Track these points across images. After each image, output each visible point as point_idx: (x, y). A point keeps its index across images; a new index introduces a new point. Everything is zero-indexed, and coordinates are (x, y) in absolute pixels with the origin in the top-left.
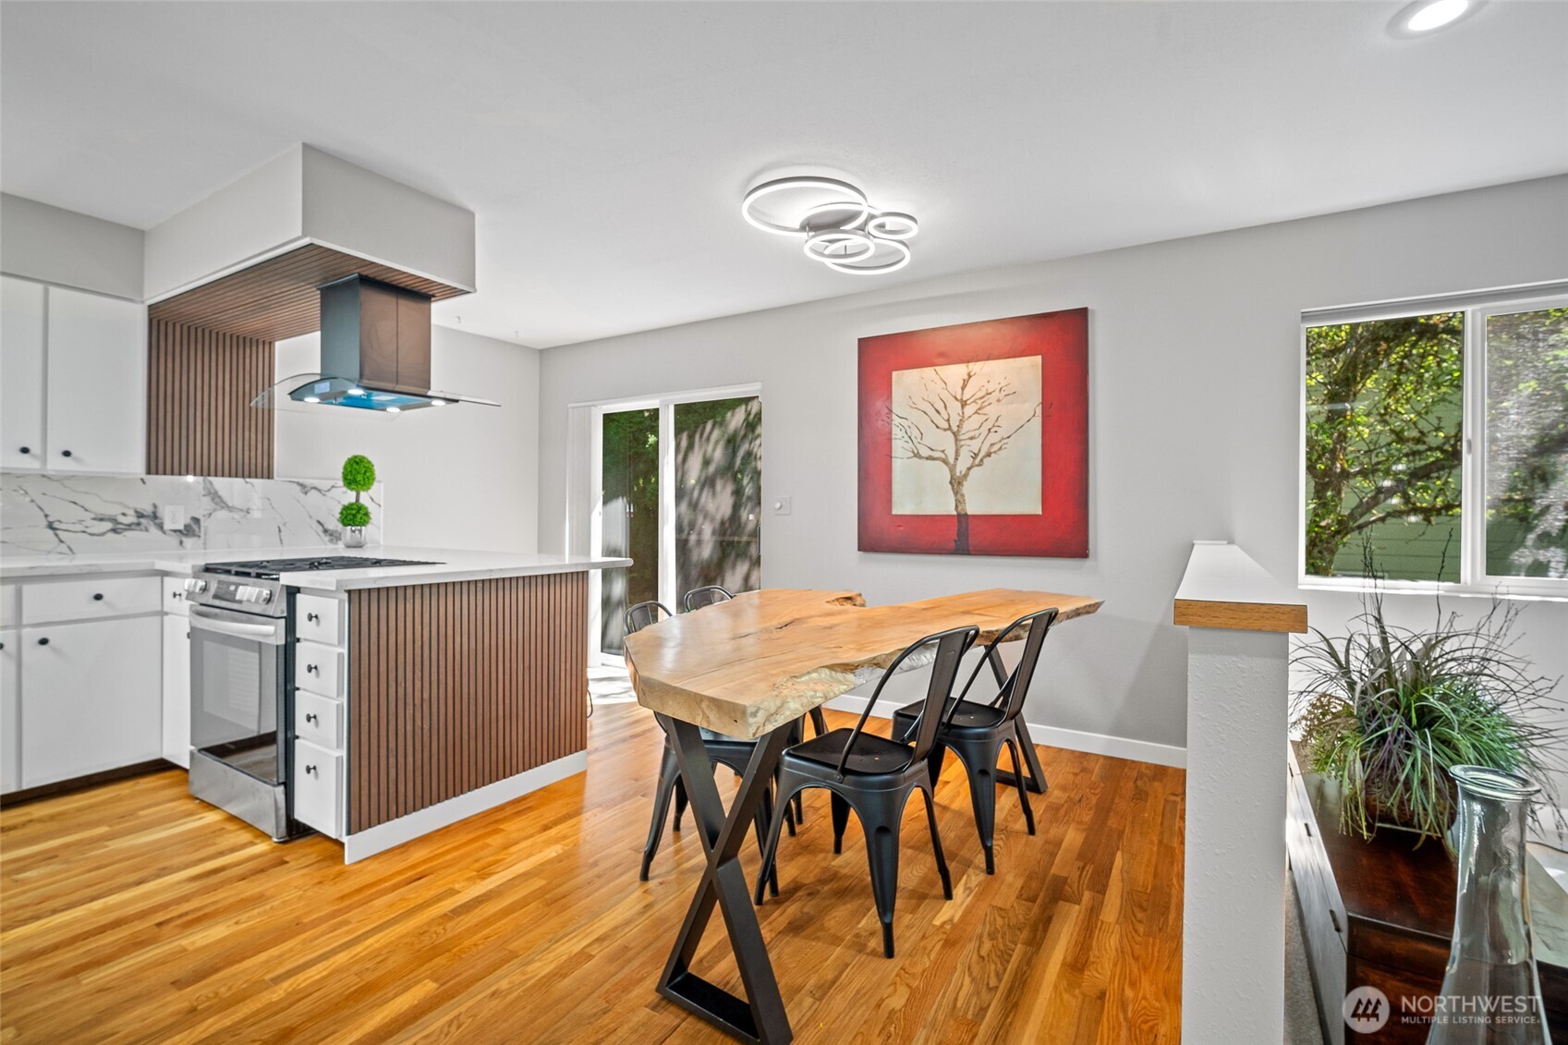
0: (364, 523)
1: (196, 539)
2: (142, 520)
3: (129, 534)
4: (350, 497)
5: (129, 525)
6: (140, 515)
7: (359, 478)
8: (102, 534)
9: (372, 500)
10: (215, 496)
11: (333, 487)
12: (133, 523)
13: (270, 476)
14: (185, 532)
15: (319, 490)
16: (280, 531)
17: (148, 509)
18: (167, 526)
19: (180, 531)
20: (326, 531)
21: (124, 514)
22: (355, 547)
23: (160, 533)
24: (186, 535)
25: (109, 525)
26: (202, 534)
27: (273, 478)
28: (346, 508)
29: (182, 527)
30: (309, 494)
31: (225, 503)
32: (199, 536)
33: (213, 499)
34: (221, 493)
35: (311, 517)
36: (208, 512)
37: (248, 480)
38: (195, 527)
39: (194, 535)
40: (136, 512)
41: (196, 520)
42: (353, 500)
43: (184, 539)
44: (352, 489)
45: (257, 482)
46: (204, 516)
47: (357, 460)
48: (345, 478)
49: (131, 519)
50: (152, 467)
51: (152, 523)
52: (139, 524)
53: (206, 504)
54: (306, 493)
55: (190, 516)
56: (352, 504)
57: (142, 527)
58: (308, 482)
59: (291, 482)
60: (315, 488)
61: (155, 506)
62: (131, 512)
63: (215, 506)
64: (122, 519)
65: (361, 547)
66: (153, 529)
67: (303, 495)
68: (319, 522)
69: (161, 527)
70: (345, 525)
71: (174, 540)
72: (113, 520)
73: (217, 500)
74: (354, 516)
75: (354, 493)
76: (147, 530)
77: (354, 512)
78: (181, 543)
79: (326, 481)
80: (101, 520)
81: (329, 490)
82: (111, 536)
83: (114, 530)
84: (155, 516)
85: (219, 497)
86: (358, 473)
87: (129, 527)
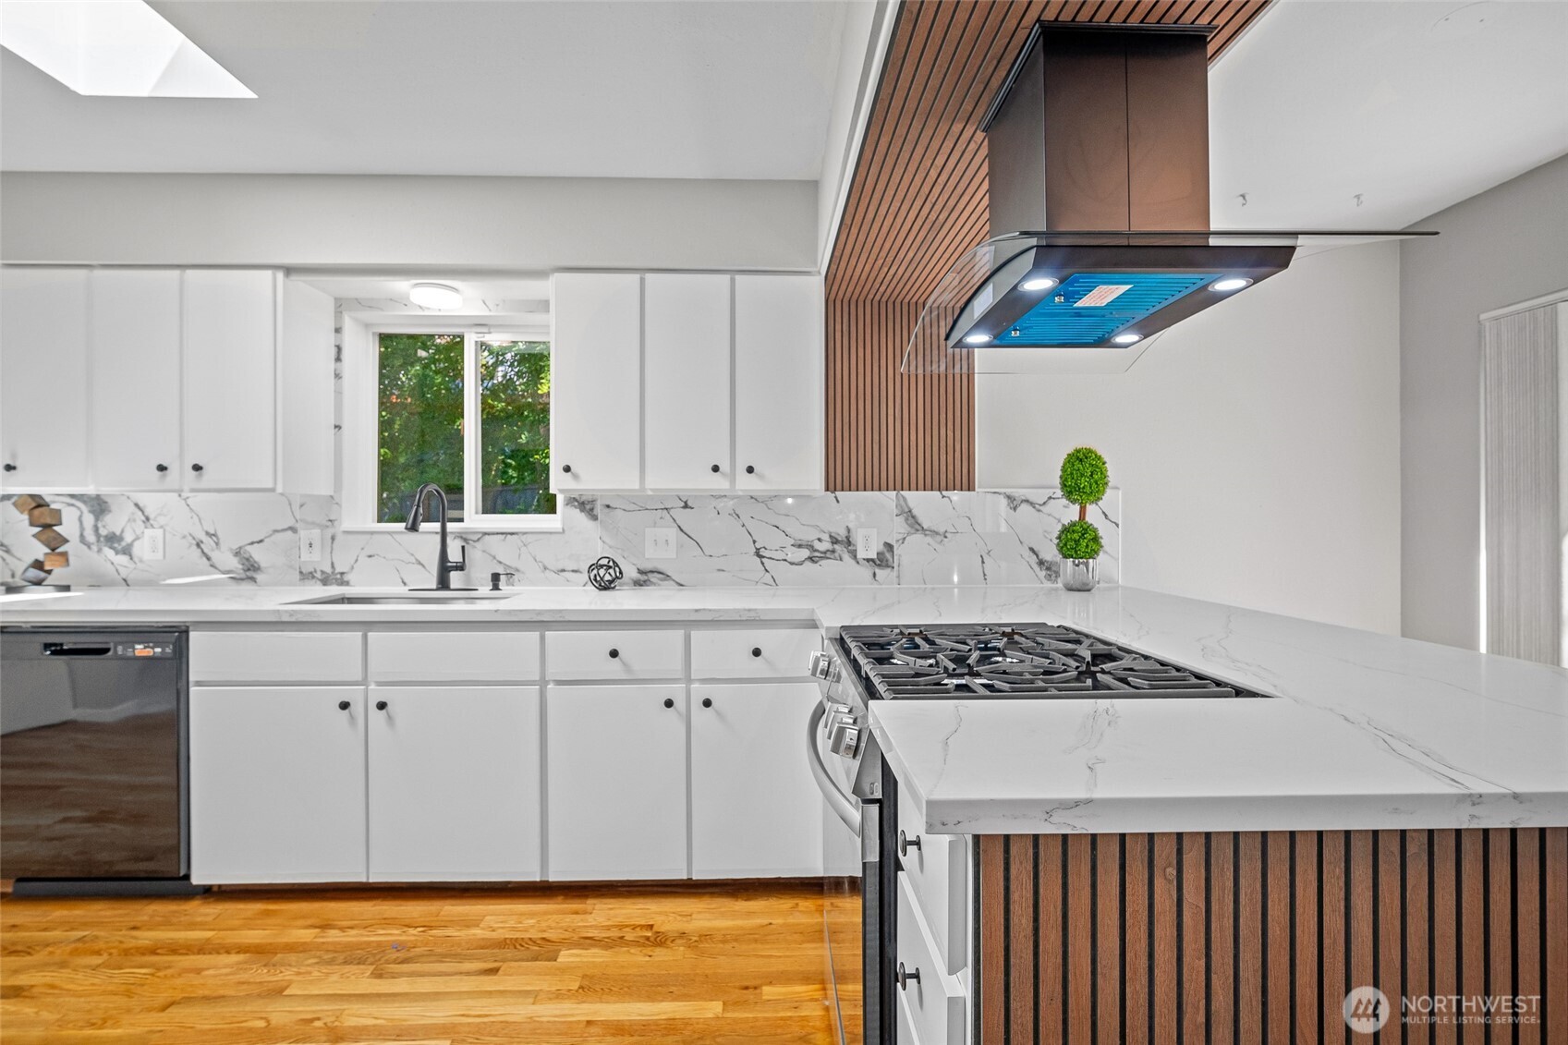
0: (1093, 554)
1: (889, 569)
2: (836, 546)
3: (823, 562)
4: (1072, 513)
5: (825, 553)
6: (835, 541)
7: (1084, 482)
8: (800, 564)
9: (1106, 516)
10: (910, 517)
11: (1050, 498)
12: (828, 551)
13: (970, 488)
14: (878, 562)
15: (1032, 504)
16: (983, 562)
17: (842, 533)
18: (861, 555)
19: (873, 560)
20: (1041, 563)
21: (819, 540)
22: (1079, 590)
23: (853, 562)
24: (879, 565)
25: (805, 553)
26: (895, 565)
27: (974, 490)
28: (1066, 530)
29: (875, 557)
30: (1018, 510)
31: (919, 525)
32: (893, 568)
33: (907, 520)
34: (915, 512)
35: (1021, 543)
36: (901, 536)
37: (944, 493)
38: (888, 556)
39: (888, 566)
40: (831, 536)
41: (889, 547)
42: (1076, 518)
43: (877, 571)
44: (1074, 502)
45: (956, 496)
46: (898, 541)
47: (1081, 456)
48: (1064, 486)
49: (825, 546)
50: (831, 486)
51: (845, 550)
52: (833, 551)
53: (900, 526)
54: (1015, 509)
55: (882, 543)
56: (1073, 524)
57: (836, 555)
58: (1019, 493)
59: (995, 493)
60: (1027, 501)
61: (849, 530)
62: (826, 537)
63: (909, 529)
64: (818, 545)
65: (1089, 590)
66: (846, 557)
67: (1012, 511)
68: (1032, 550)
69: (854, 555)
70: (1065, 557)
71: (865, 572)
72: (811, 547)
73: (911, 520)
74: (1077, 542)
75: (1077, 507)
76: (841, 560)
77: (1076, 536)
78: (874, 575)
79: (1040, 491)
80: (800, 546)
81: (1044, 503)
82: (808, 563)
83: (811, 559)
84: (848, 542)
85: (913, 517)
86: (1082, 475)
87: (825, 555)
